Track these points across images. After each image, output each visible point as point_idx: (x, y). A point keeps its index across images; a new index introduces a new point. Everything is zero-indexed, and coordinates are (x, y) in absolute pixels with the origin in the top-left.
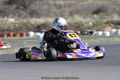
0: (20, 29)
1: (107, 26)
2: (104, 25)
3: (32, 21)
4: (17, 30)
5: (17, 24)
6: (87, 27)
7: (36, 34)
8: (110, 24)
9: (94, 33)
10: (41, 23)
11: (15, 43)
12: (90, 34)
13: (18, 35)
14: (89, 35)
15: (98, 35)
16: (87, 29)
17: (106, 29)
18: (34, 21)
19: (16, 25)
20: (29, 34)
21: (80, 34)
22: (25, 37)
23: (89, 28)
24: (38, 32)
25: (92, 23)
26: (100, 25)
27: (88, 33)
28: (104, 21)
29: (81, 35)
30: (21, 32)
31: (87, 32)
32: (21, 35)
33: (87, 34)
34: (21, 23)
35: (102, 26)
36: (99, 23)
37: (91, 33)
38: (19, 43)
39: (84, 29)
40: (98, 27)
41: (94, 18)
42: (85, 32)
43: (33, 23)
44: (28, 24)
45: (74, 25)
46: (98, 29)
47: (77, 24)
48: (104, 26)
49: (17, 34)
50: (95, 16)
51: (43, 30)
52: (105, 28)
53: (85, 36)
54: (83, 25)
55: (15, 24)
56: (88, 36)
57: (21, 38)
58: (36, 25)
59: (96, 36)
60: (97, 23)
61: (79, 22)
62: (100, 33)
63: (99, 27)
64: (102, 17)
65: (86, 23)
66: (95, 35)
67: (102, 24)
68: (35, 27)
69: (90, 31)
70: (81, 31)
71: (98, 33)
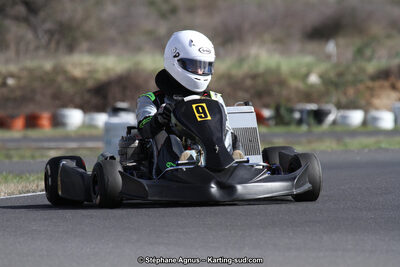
0: (25, 97)
1: (382, 87)
2: (370, 84)
3: (75, 65)
4: (15, 100)
5: (12, 76)
6: (298, 91)
7: (92, 119)
8: (393, 79)
9: (331, 118)
10: (112, 74)
11: (12, 152)
12: (312, 121)
13: (19, 123)
14: (309, 125)
15: (348, 125)
16: (300, 101)
17: (376, 102)
18: (81, 65)
19: (11, 82)
20: (64, 116)
21: (272, 122)
22: (46, 129)
23: (308, 96)
24: (101, 109)
25: (321, 76)
26: (355, 82)
27: (305, 116)
28: (372, 68)
29: (277, 124)
30: (30, 109)
31: (301, 112)
32: (32, 122)
33: (300, 122)
34: (31, 71)
35: (361, 87)
36: (349, 77)
37: (319, 116)
38: (28, 153)
39: (289, 100)
40: (345, 94)
41: (328, 57)
42: (291, 111)
43: (77, 73)
44: (60, 79)
45: (249, 82)
46: (344, 100)
47: (260, 81)
48: (371, 89)
49: (13, 117)
50: (331, 47)
51: (123, 101)
52: (372, 96)
53: (293, 128)
54: (282, 83)
55: (5, 78)
56: (304, 128)
57: (33, 133)
58: (91, 84)
59: (338, 129)
60: (340, 75)
61: (269, 71)
62: (356, 117)
63: (351, 91)
64: (360, 52)
65: (294, 74)
66: (334, 123)
67: (361, 81)
68: (89, 91)
69: (313, 107)
70: (277, 110)
71: (344, 118)
